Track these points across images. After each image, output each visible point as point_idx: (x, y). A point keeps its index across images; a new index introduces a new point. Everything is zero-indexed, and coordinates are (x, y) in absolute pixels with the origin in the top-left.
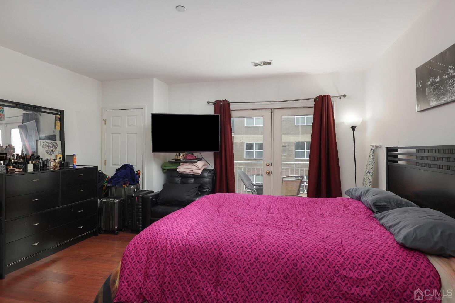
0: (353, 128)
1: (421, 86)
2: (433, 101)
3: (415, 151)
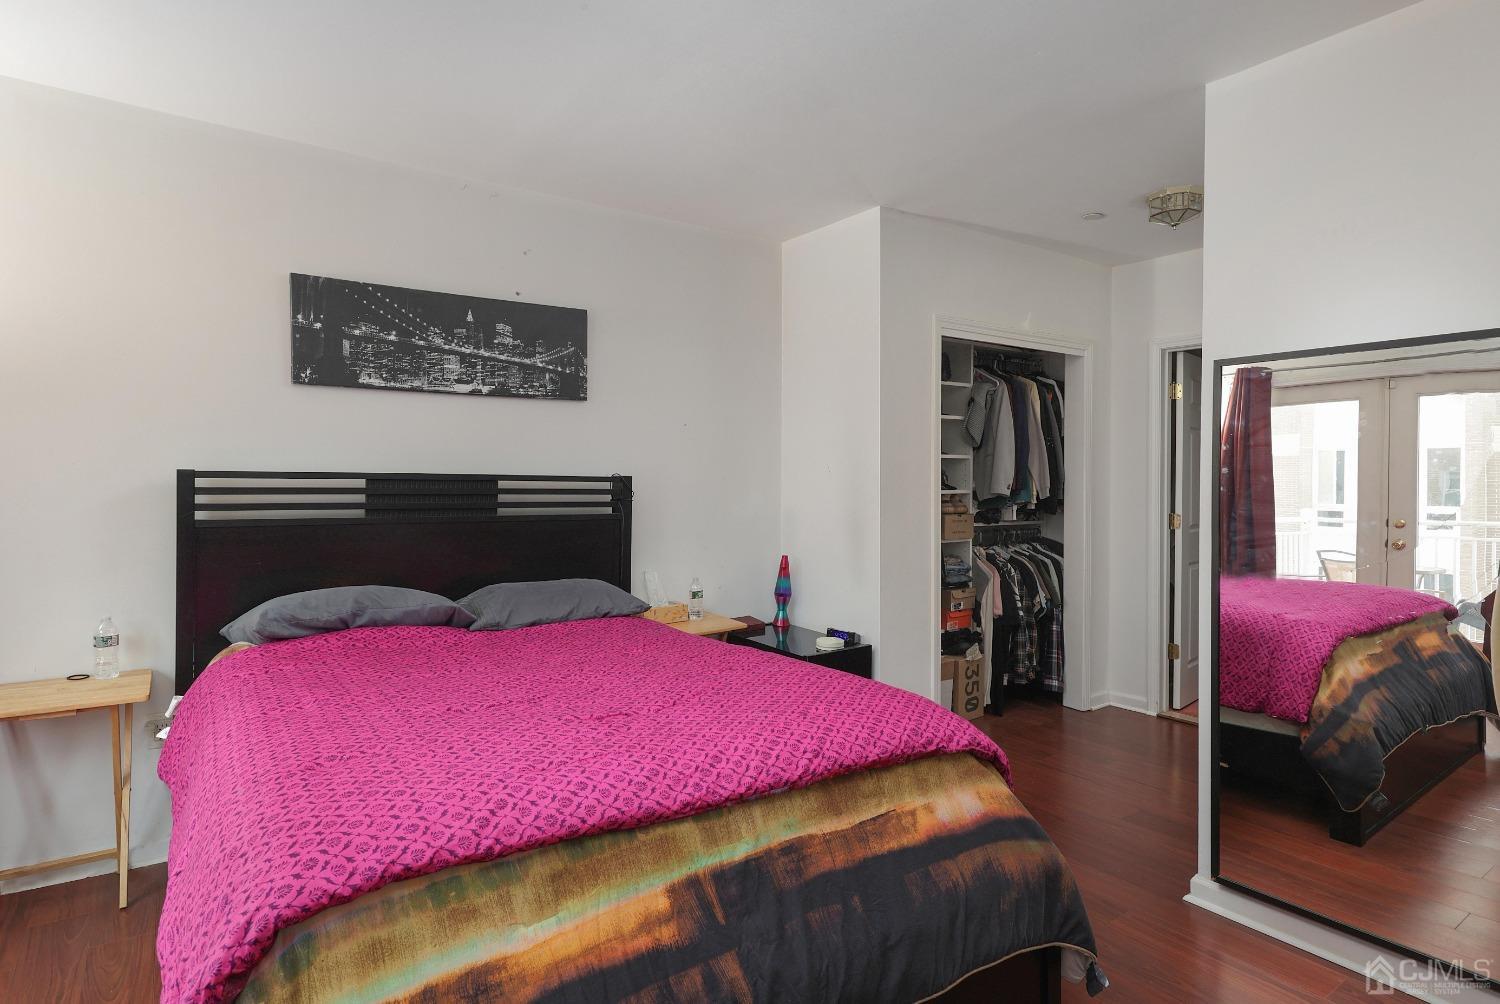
1: (317, 325)
2: (369, 375)
3: (361, 483)
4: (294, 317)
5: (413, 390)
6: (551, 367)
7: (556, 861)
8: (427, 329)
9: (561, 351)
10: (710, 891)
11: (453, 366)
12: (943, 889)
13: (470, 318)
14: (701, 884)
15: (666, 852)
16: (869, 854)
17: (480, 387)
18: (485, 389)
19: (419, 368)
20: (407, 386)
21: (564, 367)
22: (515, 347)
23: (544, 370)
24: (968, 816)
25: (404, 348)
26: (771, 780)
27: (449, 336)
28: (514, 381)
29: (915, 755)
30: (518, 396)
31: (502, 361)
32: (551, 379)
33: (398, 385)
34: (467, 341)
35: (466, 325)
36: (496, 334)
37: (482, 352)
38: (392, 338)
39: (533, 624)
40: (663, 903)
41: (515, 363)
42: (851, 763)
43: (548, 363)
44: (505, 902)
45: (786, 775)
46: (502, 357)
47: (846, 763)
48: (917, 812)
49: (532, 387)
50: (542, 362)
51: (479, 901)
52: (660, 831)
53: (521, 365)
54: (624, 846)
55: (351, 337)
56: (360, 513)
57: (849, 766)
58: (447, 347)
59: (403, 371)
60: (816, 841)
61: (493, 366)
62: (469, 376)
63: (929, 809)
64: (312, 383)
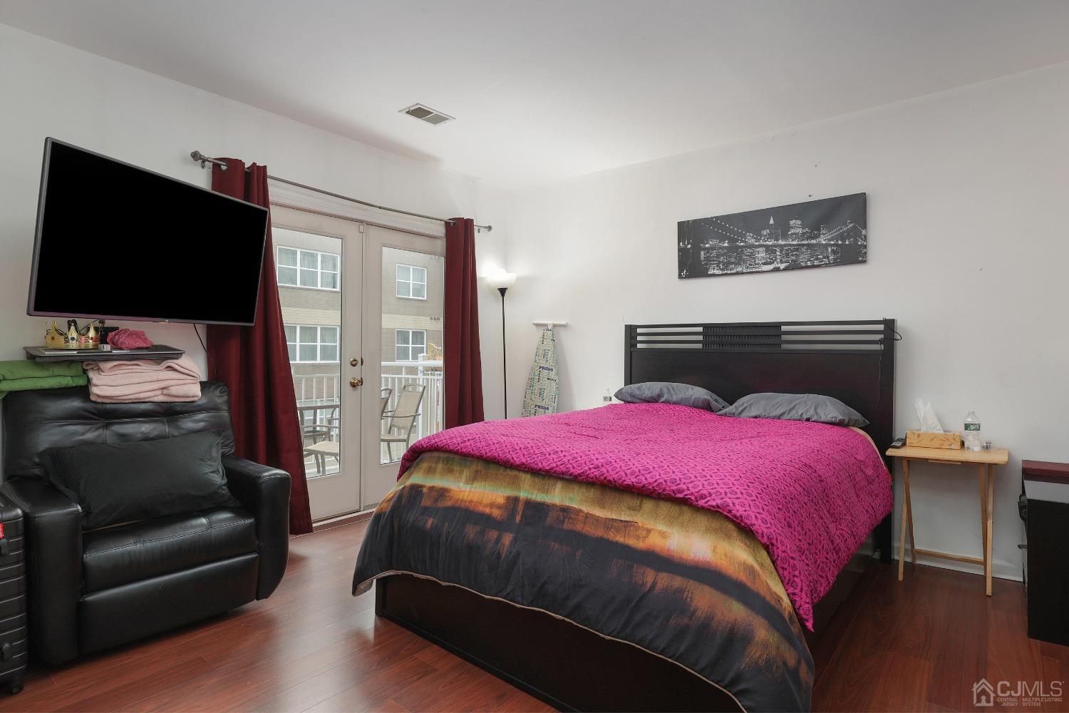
0: (503, 291)
1: (689, 246)
2: (714, 269)
3: (701, 329)
4: (679, 244)
5: (737, 273)
6: (832, 242)
7: (479, 466)
8: (745, 235)
9: (841, 229)
10: (520, 508)
11: (761, 254)
12: (633, 581)
13: (772, 222)
14: (518, 502)
15: (515, 483)
16: (606, 536)
17: (779, 265)
18: (782, 266)
19: (740, 260)
20: (734, 271)
21: (843, 240)
22: (803, 234)
23: (826, 246)
24: (692, 555)
25: (733, 249)
26: (564, 470)
27: (758, 235)
28: (803, 259)
29: (664, 494)
30: (807, 267)
31: (795, 245)
32: (833, 251)
33: (729, 272)
34: (770, 236)
35: (769, 226)
36: (789, 228)
37: (781, 242)
38: (726, 245)
39: (756, 417)
40: (501, 501)
41: (803, 245)
42: (611, 479)
43: (829, 240)
44: (461, 472)
45: (572, 470)
46: (795, 243)
47: (608, 478)
48: (652, 532)
49: (817, 259)
50: (825, 240)
51: (455, 468)
52: (516, 473)
53: (808, 245)
54: (501, 471)
55: (704, 249)
56: (700, 346)
57: (610, 481)
58: (757, 243)
59: (732, 263)
60: (582, 514)
61: (787, 250)
62: (772, 259)
63: (663, 535)
64: (688, 277)
